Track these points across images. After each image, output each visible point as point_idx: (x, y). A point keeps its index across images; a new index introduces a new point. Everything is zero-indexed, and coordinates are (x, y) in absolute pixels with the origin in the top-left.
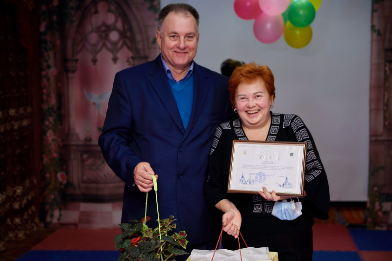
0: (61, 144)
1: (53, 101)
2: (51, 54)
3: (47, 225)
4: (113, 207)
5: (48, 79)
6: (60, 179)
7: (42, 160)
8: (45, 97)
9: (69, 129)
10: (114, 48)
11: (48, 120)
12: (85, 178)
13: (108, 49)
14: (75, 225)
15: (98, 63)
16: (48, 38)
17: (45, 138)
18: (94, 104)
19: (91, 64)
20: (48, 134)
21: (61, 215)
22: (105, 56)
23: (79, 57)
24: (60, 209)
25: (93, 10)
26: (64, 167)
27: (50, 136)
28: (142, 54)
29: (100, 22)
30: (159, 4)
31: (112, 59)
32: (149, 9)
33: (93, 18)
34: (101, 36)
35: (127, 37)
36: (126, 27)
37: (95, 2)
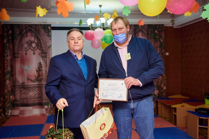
0: (12, 85)
1: (9, 69)
2: (8, 51)
3: (6, 116)
4: (33, 108)
5: (7, 61)
6: (11, 98)
7: (4, 91)
8: (6, 67)
9: (16, 79)
10: (34, 50)
11: (7, 76)
12: (22, 97)
13: (32, 50)
14: (18, 116)
15: (27, 55)
16: (7, 45)
17: (6, 83)
18: (26, 70)
19: (25, 55)
20: (7, 81)
21: (12, 112)
22: (30, 52)
23: (20, 52)
24: (12, 110)
25: (26, 35)
26: (13, 94)
27: (8, 82)
28: (44, 52)
29: (28, 40)
30: (51, 34)
31: (33, 54)
32: (47, 36)
33: (26, 38)
34: (29, 45)
35: (39, 45)
36: (39, 42)
37: (26, 33)
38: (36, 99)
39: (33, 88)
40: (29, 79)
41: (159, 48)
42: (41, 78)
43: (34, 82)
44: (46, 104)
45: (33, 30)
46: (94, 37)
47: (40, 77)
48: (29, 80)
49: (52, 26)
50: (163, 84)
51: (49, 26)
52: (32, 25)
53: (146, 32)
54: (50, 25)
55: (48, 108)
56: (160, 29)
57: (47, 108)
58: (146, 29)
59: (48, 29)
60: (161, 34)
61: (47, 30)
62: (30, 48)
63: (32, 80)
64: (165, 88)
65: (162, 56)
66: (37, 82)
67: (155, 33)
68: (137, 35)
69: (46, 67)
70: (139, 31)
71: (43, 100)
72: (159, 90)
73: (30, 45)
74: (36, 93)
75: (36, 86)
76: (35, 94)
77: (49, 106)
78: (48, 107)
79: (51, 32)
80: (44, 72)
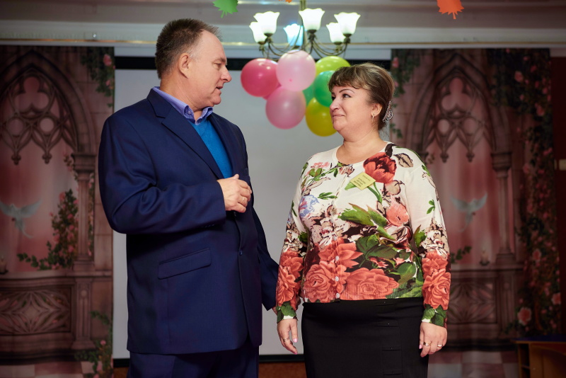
4: (36, 370)
10: (47, 143)
13: (38, 143)
15: (20, 162)
18: (14, 219)
19: (12, 162)
25: (17, 88)
28: (87, 151)
29: (26, 105)
30: (113, 84)
31: (44, 158)
32: (99, 90)
33: (17, 99)
34: (27, 124)
35: (65, 127)
36: (65, 113)
37: (20, 78)
38: (50, 336)
39: (39, 292)
40: (26, 256)
41: (530, 139)
42: (72, 253)
43: (43, 268)
44: (89, 356)
45: (46, 68)
46: (280, 85)
47: (66, 248)
48: (25, 260)
49: (118, 53)
50: (548, 284)
51: (107, 53)
52: (42, 48)
53: (477, 79)
54: (110, 50)
55: (96, 372)
56: (534, 68)
57: (92, 372)
58: (477, 65)
59: (103, 67)
60: (537, 85)
61: (97, 70)
62: (32, 137)
63: (34, 259)
64: (556, 299)
65: (542, 172)
66: (54, 267)
67: (515, 82)
68: (444, 90)
69: (90, 211)
70: (452, 74)
71: (74, 339)
72: (532, 308)
73: (32, 125)
74: (52, 310)
75: (51, 282)
76: (45, 315)
77: (100, 364)
78: (95, 368)
79: (114, 77)
80: (82, 230)
